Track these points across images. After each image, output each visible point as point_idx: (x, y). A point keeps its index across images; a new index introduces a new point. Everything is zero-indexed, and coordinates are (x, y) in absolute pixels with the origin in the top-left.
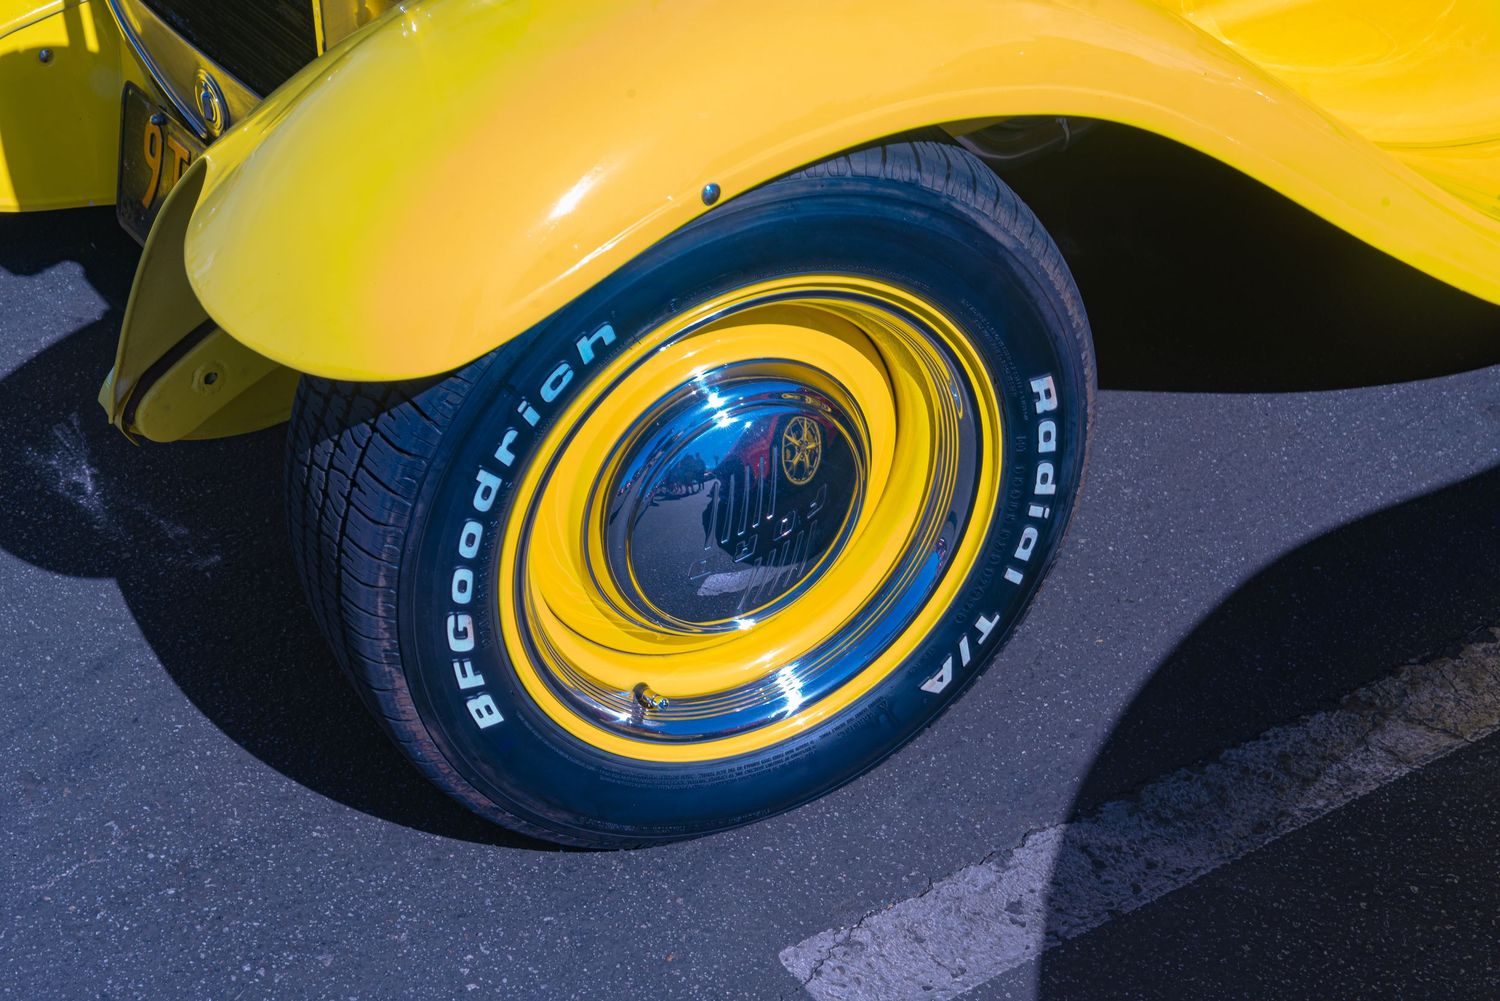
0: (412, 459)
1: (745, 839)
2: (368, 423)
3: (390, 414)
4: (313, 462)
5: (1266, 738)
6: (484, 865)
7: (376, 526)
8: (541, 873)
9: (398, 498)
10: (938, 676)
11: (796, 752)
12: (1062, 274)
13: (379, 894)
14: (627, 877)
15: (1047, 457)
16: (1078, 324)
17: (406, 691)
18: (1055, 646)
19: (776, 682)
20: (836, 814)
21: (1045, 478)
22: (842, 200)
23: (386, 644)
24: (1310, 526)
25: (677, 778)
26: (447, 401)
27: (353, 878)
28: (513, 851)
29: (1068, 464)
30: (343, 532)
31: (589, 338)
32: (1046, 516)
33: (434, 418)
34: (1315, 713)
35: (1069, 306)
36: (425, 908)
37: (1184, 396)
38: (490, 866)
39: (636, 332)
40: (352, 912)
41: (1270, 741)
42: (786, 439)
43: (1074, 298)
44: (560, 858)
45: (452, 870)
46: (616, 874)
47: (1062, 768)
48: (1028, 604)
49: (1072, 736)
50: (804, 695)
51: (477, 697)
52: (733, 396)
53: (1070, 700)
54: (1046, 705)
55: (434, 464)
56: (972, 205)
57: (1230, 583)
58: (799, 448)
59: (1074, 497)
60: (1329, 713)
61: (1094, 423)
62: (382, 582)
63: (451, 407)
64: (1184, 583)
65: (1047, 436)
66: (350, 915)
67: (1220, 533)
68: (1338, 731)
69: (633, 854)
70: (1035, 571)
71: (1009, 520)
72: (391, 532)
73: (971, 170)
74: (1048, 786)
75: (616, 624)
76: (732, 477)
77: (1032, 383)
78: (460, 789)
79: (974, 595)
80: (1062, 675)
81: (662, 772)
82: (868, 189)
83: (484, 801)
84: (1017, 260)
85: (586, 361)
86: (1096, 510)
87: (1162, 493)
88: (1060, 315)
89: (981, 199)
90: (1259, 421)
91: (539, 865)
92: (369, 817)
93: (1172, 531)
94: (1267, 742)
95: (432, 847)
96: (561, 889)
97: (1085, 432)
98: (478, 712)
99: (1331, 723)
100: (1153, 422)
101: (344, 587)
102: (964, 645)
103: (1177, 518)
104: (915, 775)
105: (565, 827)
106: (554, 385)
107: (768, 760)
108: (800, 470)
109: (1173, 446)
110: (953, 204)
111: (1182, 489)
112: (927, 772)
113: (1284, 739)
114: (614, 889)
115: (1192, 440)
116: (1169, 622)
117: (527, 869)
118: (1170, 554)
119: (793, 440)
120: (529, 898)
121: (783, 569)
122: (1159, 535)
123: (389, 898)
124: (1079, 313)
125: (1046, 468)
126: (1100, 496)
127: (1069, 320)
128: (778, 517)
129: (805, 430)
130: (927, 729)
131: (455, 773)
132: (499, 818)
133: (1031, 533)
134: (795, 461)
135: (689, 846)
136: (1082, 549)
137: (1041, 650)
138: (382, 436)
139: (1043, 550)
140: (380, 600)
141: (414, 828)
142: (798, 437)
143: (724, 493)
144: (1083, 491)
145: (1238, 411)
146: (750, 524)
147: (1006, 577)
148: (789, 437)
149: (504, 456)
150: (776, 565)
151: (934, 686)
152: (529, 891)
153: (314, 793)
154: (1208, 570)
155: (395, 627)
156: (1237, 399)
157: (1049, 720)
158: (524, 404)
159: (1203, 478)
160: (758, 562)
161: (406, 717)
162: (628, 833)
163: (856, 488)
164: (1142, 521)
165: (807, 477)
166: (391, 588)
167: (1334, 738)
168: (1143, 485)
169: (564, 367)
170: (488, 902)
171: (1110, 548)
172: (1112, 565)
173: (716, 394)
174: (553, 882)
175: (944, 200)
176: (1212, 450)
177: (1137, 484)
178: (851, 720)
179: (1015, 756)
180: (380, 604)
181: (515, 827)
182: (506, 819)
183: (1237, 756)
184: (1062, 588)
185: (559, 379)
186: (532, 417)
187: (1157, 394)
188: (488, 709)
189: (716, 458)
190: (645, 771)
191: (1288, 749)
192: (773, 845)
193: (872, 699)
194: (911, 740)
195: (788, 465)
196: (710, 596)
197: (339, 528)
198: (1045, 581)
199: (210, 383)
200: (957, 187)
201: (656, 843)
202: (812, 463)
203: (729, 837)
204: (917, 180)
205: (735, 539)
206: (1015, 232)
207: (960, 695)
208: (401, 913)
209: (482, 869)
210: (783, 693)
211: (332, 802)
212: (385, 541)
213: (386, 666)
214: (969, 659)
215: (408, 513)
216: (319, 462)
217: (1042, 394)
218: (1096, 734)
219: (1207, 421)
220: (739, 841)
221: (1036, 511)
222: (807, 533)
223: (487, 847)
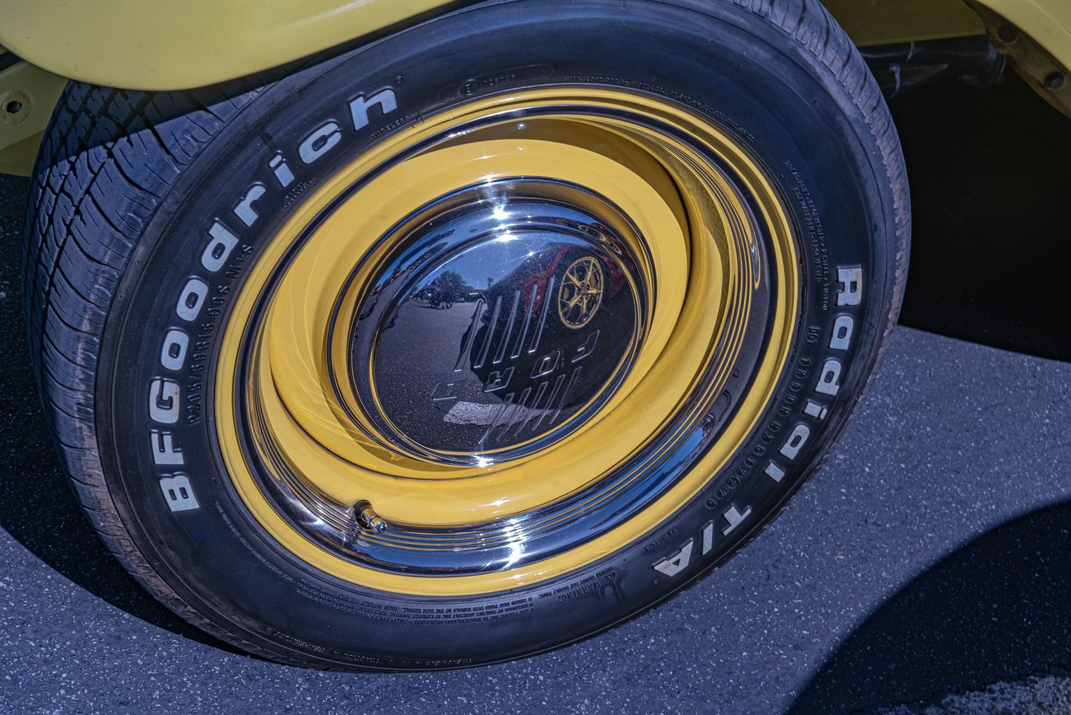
0: (140, 194)
1: (441, 685)
2: (106, 147)
3: (129, 141)
4: (48, 184)
5: (992, 691)
6: (164, 654)
7: (90, 262)
8: (221, 674)
9: (118, 235)
10: (675, 559)
11: (511, 606)
12: (896, 161)
13: (46, 662)
14: (309, 699)
15: (837, 354)
16: (901, 220)
17: (95, 453)
18: (795, 553)
19: (504, 530)
20: (541, 677)
21: (830, 376)
22: (681, 13)
23: (80, 397)
24: (1063, 490)
25: (380, 607)
26: (192, 137)
27: (24, 639)
28: (199, 645)
29: (857, 367)
30: (57, 265)
31: (366, 100)
32: (822, 417)
33: (172, 151)
34: (1044, 677)
35: (896, 198)
36: (88, 686)
37: (960, 343)
38: (170, 656)
39: (423, 108)
40: (11, 676)
41: (995, 695)
42: (567, 277)
43: (903, 190)
44: (246, 664)
45: (130, 652)
46: (298, 693)
47: (781, 678)
48: (783, 504)
49: (797, 647)
50: (527, 550)
51: (174, 476)
52: (519, 212)
53: (800, 611)
54: (776, 610)
55: (164, 204)
56: (820, 58)
57: (976, 527)
58: (579, 290)
59: (854, 404)
60: (1059, 679)
61: (892, 331)
62: (86, 326)
63: (195, 144)
64: (933, 518)
65: (843, 332)
66: (8, 677)
67: (974, 477)
68: (1065, 699)
69: (322, 675)
70: (799, 471)
71: (783, 412)
72: (103, 272)
73: (827, 21)
74: (763, 694)
75: (350, 433)
76: (500, 299)
77: (840, 271)
78: (141, 571)
79: (730, 484)
80: (798, 583)
81: (367, 599)
82: (712, 9)
83: (166, 589)
84: (854, 131)
85: (357, 127)
86: (859, 431)
87: (925, 428)
88: (885, 205)
89: (831, 54)
90: (1026, 381)
91: (221, 666)
92: (63, 578)
93: (929, 465)
94: (992, 696)
95: (117, 624)
96: (237, 697)
97: (882, 338)
98: (172, 492)
99: (1058, 690)
100: (927, 360)
101: (48, 324)
102: (708, 532)
103: (935, 454)
104: (630, 653)
105: (251, 635)
106: (316, 146)
107: (480, 609)
108: (575, 314)
109: (942, 387)
110: (800, 50)
111: (945, 429)
112: (643, 653)
113: (1009, 697)
114: (291, 709)
115: (961, 385)
116: (912, 553)
117: (208, 668)
118: (924, 487)
119: (574, 280)
120: (200, 699)
121: (535, 412)
122: (916, 467)
123: (54, 668)
124: (904, 208)
125: (833, 366)
126: (865, 418)
127: (893, 212)
128: (540, 354)
129: (589, 274)
130: (652, 610)
131: (138, 553)
132: (181, 610)
133: (802, 430)
134: (572, 304)
135: (382, 679)
136: (839, 465)
137: (781, 555)
138: (116, 162)
139: (811, 451)
140: (80, 345)
141: (105, 599)
142: (581, 278)
143: (487, 318)
144: (864, 400)
145: (1008, 368)
146: (508, 353)
147: (767, 471)
148: (570, 276)
149: (245, 213)
150: (528, 405)
151: (668, 568)
152: (203, 692)
153: (16, 542)
154: (958, 510)
155: (93, 379)
156: (1010, 357)
157: (777, 626)
158: (278, 159)
159: (966, 423)
160: (509, 398)
161: (93, 482)
162: (317, 653)
163: (631, 343)
164: (901, 450)
165: (581, 322)
166: (94, 335)
167: (1059, 706)
168: (908, 416)
169: (332, 127)
170: (156, 694)
171: (867, 470)
172: (866, 486)
173: (503, 206)
174: (230, 687)
175: (792, 44)
176: (978, 398)
177: (903, 415)
178: (576, 584)
179: (735, 656)
180: (80, 351)
181: (196, 623)
182: (187, 612)
183: (960, 703)
184: (813, 498)
185: (324, 139)
186: (285, 176)
187: (934, 336)
188: (183, 491)
189: (490, 280)
190: (346, 593)
191: (1012, 708)
192: (468, 696)
193: (600, 569)
194: (634, 618)
195: (564, 305)
196: (456, 425)
197: (54, 260)
198: (805, 484)
199: (13, 113)
200: (808, 34)
201: (345, 669)
202: (589, 309)
203: (425, 678)
204: (767, 14)
205: (489, 367)
206: (858, 100)
207: (693, 583)
208: (61, 687)
209: (161, 657)
210: (508, 543)
211: (30, 555)
212: (96, 281)
213: (77, 421)
214: (710, 548)
215: (126, 255)
216: (52, 185)
217: (848, 286)
218: (821, 650)
219: (978, 371)
220: (435, 685)
221: (813, 409)
222: (568, 379)
223: (174, 635)
